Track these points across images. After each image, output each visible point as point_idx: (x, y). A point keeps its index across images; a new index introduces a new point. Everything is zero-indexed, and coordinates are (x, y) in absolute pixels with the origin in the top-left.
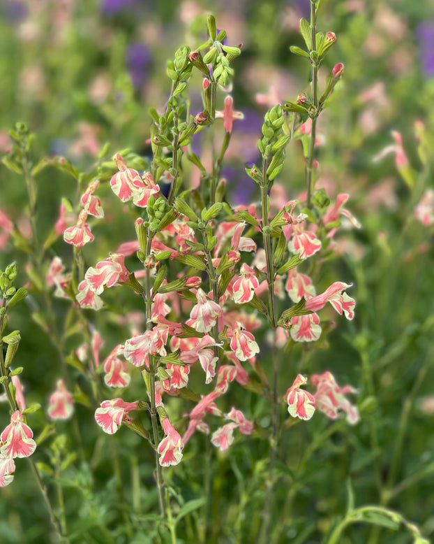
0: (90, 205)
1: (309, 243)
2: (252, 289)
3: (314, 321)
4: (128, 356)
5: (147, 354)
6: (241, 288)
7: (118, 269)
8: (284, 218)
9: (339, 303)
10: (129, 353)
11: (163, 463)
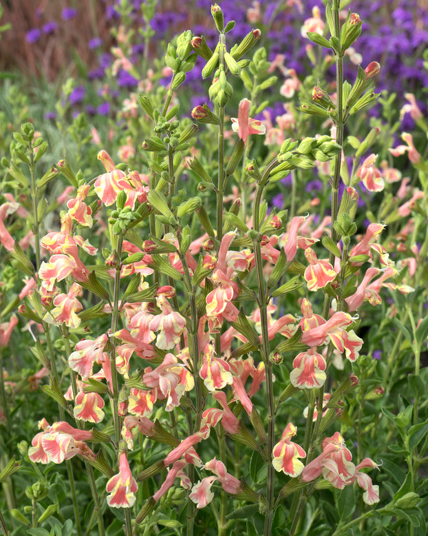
0: (77, 211)
1: (323, 274)
2: (225, 301)
3: (319, 366)
4: (75, 367)
5: (93, 362)
6: (215, 300)
8: (272, 222)
9: (340, 338)
10: (75, 362)
11: (112, 502)
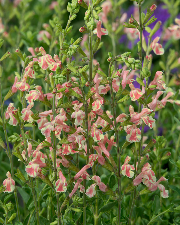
0: (29, 73)
1: (137, 94)
2: (100, 105)
3: (138, 133)
6: (96, 105)
7: (39, 93)
9: (146, 119)
10: (44, 132)
